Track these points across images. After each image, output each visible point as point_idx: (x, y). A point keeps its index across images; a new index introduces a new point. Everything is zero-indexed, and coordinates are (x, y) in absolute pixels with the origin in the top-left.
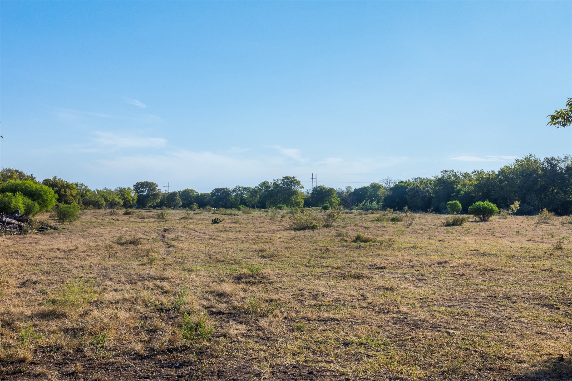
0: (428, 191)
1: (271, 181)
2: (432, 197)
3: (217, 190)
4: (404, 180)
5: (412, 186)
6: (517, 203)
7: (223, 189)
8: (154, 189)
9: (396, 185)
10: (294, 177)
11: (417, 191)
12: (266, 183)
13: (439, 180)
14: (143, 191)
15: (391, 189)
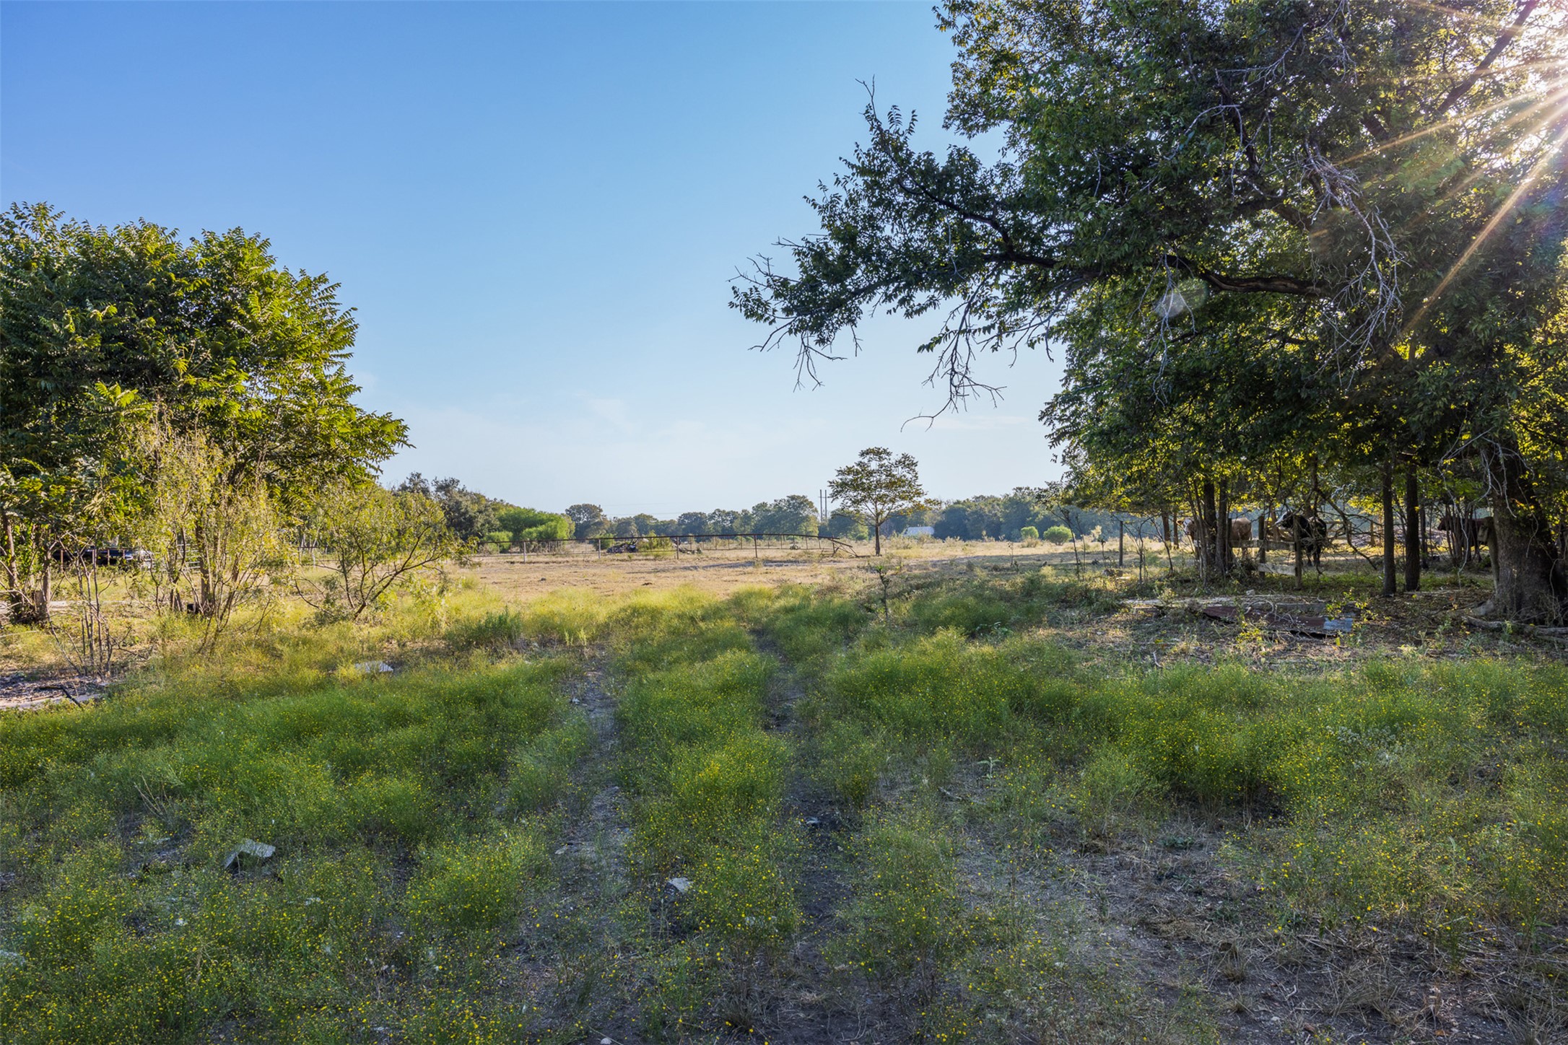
0: (996, 515)
1: (770, 502)
2: (1001, 523)
3: (686, 516)
4: (962, 500)
5: (974, 508)
6: (1099, 528)
7: (695, 514)
8: (597, 516)
9: (950, 506)
10: (804, 497)
11: (981, 516)
12: (764, 505)
13: (1011, 500)
14: (580, 519)
15: (944, 512)
